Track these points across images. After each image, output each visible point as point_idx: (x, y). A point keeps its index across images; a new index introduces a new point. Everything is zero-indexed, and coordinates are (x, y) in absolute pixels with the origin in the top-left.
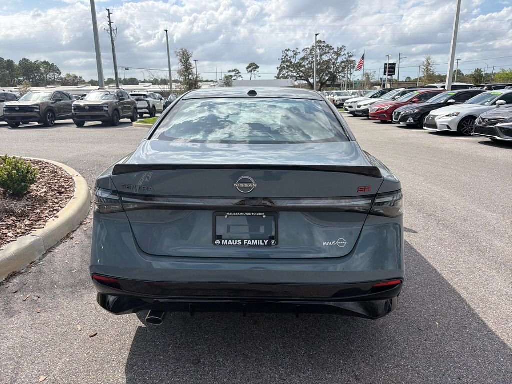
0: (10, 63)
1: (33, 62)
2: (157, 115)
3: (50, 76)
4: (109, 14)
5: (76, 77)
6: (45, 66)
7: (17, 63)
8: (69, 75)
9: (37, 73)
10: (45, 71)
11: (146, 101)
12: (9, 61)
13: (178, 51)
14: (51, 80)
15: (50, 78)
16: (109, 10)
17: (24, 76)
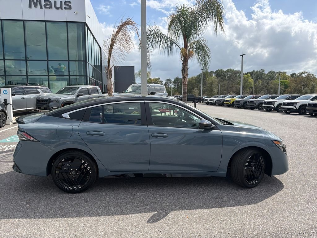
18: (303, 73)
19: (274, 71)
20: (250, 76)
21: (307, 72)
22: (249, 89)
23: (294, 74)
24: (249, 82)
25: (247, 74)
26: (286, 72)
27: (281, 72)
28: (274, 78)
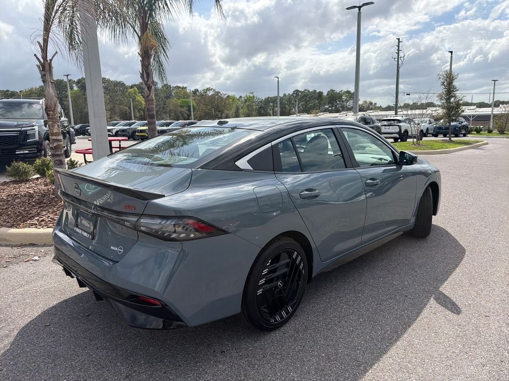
0: (320, 94)
1: (338, 92)
2: (408, 140)
3: (350, 103)
4: (399, 42)
5: (371, 103)
6: (347, 95)
7: (325, 94)
8: (365, 102)
9: (339, 101)
10: (346, 100)
11: (398, 126)
12: (320, 92)
13: (441, 74)
14: (349, 107)
15: (349, 105)
16: (399, 39)
17: (328, 104)
18: (208, 89)
19: (170, 85)
20: (138, 91)
21: (212, 89)
22: (139, 112)
23: (196, 91)
24: (138, 101)
25: (132, 87)
26: (186, 87)
27: (179, 87)
28: (171, 95)
